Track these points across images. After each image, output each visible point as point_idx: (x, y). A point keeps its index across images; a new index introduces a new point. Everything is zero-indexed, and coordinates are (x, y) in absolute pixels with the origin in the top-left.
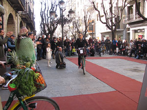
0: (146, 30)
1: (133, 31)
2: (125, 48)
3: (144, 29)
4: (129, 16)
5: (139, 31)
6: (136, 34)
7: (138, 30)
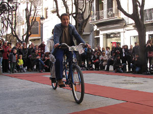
0: (122, 34)
1: (104, 35)
2: (98, 58)
3: (119, 33)
4: (99, 13)
5: (112, 36)
6: (108, 40)
7: (112, 34)
